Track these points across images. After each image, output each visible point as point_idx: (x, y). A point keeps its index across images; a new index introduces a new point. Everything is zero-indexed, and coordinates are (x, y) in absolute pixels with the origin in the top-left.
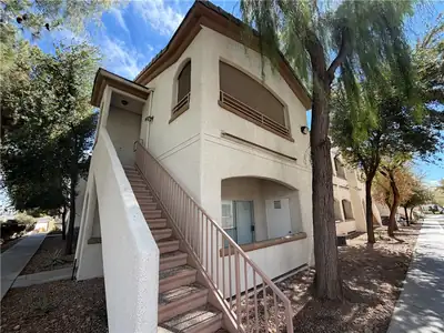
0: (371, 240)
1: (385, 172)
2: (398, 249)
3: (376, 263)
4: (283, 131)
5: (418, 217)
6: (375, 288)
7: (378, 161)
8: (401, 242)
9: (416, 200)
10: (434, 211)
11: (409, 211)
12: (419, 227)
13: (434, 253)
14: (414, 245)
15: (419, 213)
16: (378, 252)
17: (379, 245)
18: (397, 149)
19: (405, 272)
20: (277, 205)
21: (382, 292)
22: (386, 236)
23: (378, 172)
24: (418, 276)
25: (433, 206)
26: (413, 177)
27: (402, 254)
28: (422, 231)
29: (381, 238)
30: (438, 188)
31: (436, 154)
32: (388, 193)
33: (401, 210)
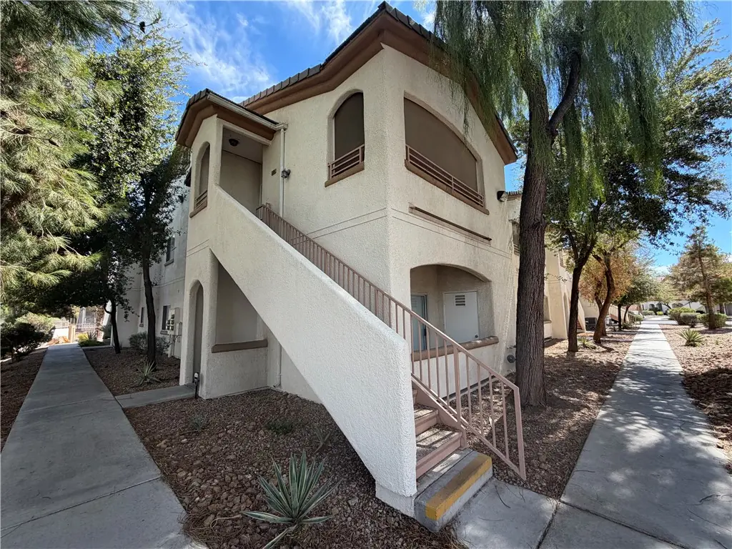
0: (573, 348)
1: (602, 257)
2: (605, 358)
3: (579, 373)
4: (474, 199)
5: (634, 319)
6: (579, 396)
7: (594, 242)
8: (609, 350)
9: (636, 295)
10: (656, 310)
11: (623, 310)
12: (634, 332)
13: (647, 362)
14: (625, 353)
15: (636, 313)
16: (581, 362)
17: (582, 354)
18: (620, 226)
19: (613, 382)
20: (460, 302)
21: (587, 400)
22: (591, 343)
23: (591, 256)
24: (627, 385)
25: (656, 304)
26: (636, 264)
27: (610, 363)
28: (637, 337)
29: (585, 346)
30: (668, 277)
31: (669, 236)
32: (599, 285)
33: (613, 310)
